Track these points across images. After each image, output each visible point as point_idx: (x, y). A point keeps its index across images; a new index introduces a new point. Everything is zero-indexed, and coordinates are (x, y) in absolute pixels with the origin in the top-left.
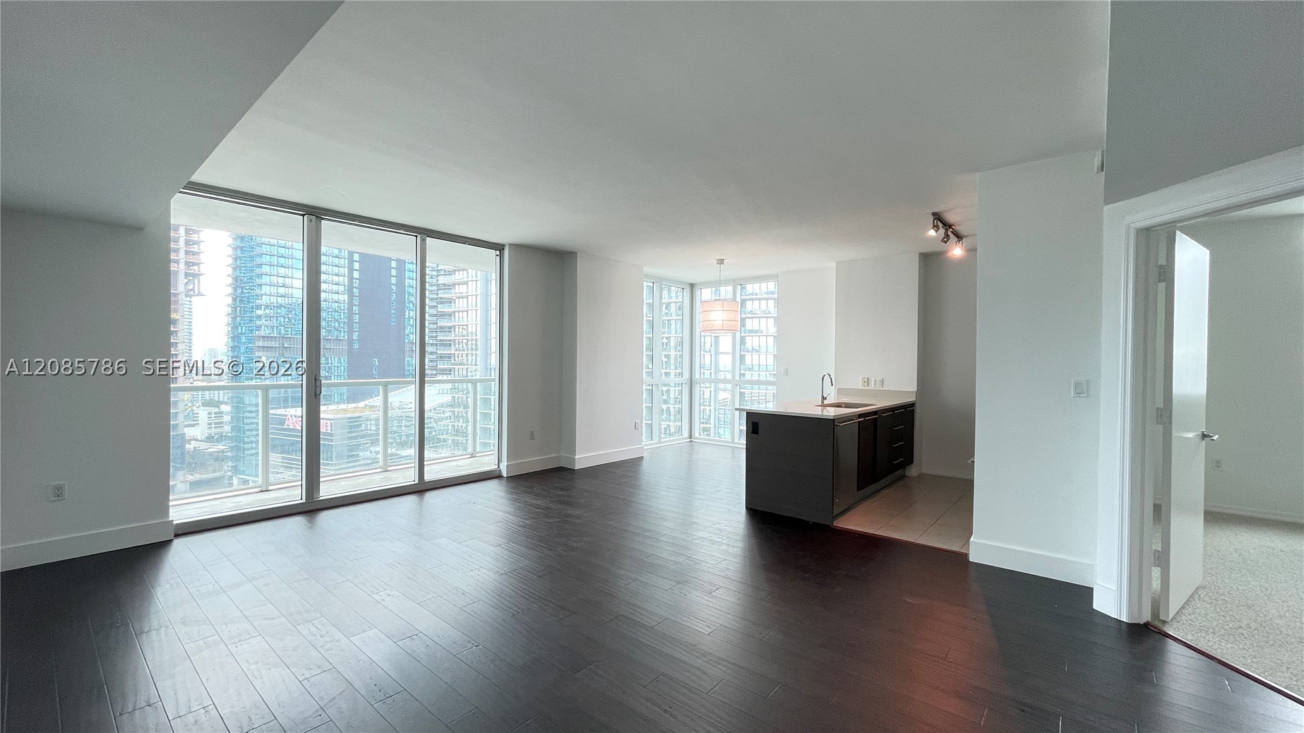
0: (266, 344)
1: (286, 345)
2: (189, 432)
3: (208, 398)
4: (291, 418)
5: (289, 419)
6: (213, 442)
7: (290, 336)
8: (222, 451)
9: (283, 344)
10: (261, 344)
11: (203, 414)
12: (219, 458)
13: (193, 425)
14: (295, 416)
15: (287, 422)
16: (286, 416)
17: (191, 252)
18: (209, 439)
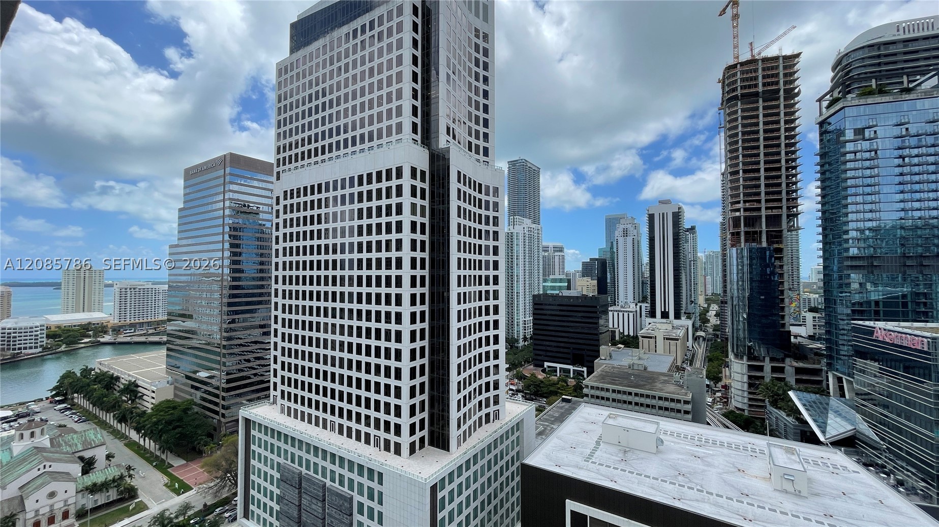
0: (854, 263)
1: (875, 264)
2: (794, 330)
3: (813, 306)
4: (879, 331)
5: (877, 332)
6: (815, 340)
7: (879, 255)
8: (819, 349)
9: (872, 263)
10: (849, 263)
11: (809, 316)
12: (817, 353)
13: (800, 325)
14: (885, 330)
15: (875, 334)
16: (874, 328)
17: (791, 199)
18: (811, 338)
